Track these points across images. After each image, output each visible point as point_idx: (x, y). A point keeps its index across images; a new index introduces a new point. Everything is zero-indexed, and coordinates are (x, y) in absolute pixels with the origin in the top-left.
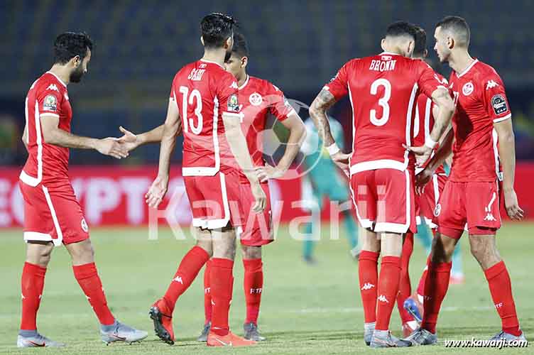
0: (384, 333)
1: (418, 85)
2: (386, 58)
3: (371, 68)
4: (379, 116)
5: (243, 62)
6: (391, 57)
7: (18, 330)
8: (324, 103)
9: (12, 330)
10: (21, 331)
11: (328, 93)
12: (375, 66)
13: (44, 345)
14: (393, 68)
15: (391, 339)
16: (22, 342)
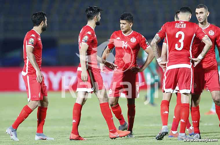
0: (183, 134)
1: (196, 34)
2: (182, 22)
3: (176, 27)
4: (179, 47)
5: (131, 25)
6: (183, 22)
7: (36, 133)
8: (157, 41)
9: (33, 133)
10: (37, 133)
11: (158, 37)
12: (177, 26)
13: (46, 139)
14: (185, 27)
15: (186, 137)
16: (37, 138)
